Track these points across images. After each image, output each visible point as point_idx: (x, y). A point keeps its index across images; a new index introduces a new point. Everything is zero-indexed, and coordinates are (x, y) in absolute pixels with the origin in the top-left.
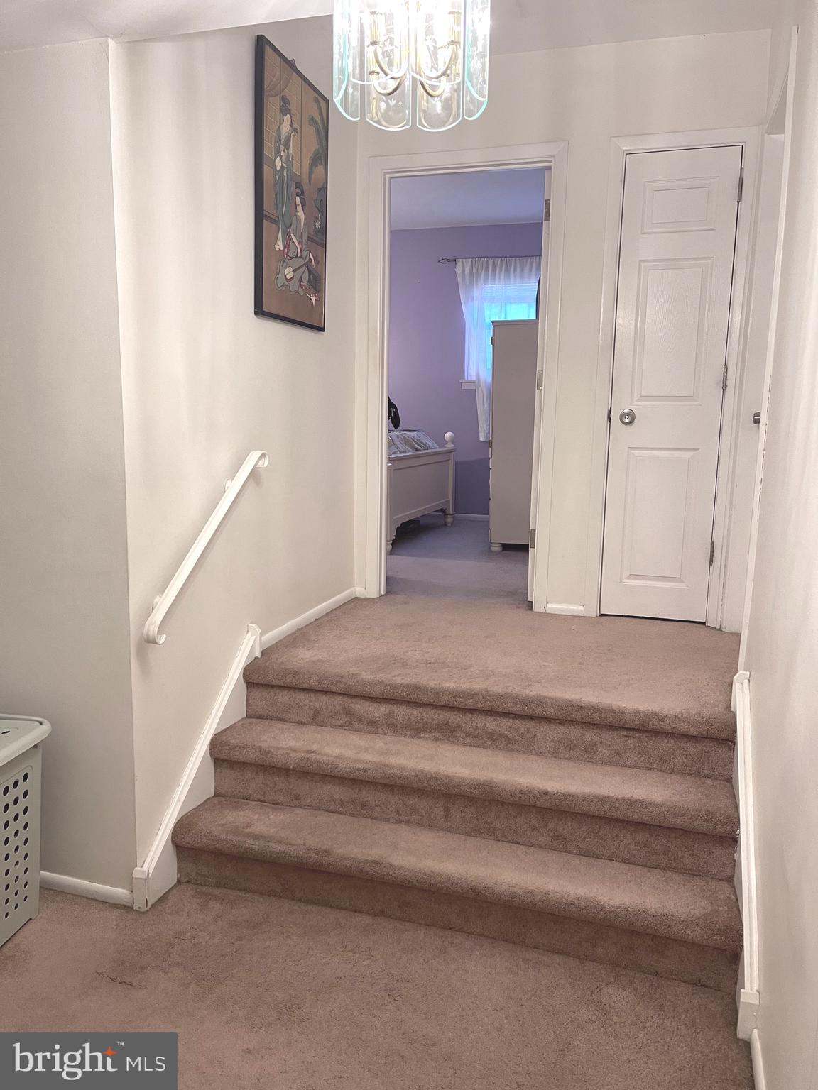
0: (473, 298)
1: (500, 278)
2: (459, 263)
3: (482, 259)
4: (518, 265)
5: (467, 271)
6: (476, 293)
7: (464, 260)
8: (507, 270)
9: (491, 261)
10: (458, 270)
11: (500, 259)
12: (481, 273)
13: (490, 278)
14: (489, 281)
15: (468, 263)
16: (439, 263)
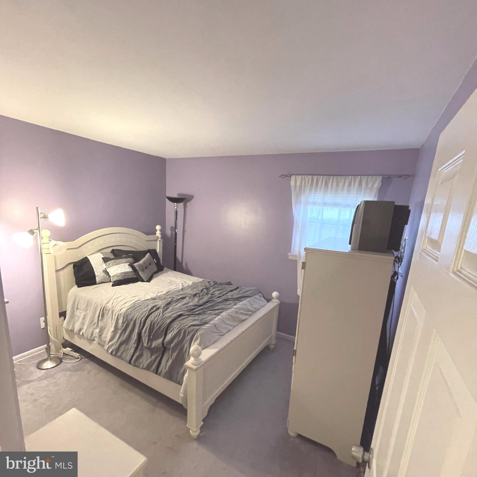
0: (300, 202)
1: (320, 189)
2: (293, 178)
3: (309, 176)
4: (335, 181)
5: (298, 184)
6: (303, 198)
7: (296, 176)
8: (326, 184)
9: (315, 178)
10: (292, 183)
11: (322, 177)
12: (307, 186)
13: (313, 189)
14: (313, 191)
15: (299, 178)
16: (280, 177)
